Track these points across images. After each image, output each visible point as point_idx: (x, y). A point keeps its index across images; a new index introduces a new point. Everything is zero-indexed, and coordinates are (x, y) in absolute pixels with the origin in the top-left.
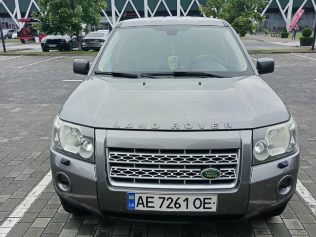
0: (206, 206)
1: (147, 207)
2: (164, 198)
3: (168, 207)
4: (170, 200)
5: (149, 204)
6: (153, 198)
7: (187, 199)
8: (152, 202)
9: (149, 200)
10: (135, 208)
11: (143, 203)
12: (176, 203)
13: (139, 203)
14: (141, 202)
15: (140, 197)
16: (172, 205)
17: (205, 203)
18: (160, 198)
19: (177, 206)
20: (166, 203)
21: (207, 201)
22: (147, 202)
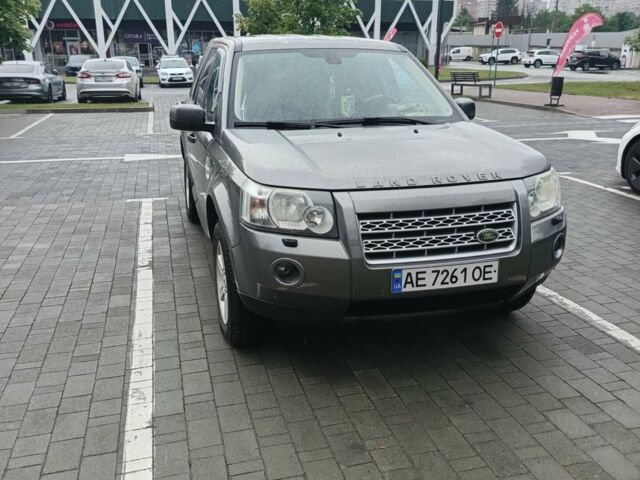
0: (487, 276)
1: (417, 286)
2: (438, 272)
3: (443, 283)
4: (445, 273)
5: (420, 282)
6: (425, 272)
7: (465, 270)
8: (424, 279)
9: (420, 276)
10: (400, 289)
11: (412, 282)
12: (452, 276)
13: (406, 283)
14: (409, 280)
15: (409, 274)
16: (448, 280)
17: (485, 273)
18: (433, 272)
19: (454, 280)
20: (441, 277)
21: (487, 269)
22: (418, 279)
